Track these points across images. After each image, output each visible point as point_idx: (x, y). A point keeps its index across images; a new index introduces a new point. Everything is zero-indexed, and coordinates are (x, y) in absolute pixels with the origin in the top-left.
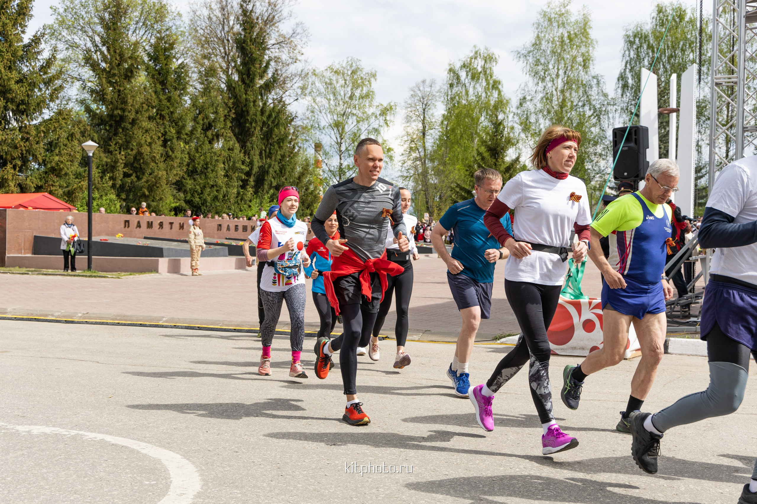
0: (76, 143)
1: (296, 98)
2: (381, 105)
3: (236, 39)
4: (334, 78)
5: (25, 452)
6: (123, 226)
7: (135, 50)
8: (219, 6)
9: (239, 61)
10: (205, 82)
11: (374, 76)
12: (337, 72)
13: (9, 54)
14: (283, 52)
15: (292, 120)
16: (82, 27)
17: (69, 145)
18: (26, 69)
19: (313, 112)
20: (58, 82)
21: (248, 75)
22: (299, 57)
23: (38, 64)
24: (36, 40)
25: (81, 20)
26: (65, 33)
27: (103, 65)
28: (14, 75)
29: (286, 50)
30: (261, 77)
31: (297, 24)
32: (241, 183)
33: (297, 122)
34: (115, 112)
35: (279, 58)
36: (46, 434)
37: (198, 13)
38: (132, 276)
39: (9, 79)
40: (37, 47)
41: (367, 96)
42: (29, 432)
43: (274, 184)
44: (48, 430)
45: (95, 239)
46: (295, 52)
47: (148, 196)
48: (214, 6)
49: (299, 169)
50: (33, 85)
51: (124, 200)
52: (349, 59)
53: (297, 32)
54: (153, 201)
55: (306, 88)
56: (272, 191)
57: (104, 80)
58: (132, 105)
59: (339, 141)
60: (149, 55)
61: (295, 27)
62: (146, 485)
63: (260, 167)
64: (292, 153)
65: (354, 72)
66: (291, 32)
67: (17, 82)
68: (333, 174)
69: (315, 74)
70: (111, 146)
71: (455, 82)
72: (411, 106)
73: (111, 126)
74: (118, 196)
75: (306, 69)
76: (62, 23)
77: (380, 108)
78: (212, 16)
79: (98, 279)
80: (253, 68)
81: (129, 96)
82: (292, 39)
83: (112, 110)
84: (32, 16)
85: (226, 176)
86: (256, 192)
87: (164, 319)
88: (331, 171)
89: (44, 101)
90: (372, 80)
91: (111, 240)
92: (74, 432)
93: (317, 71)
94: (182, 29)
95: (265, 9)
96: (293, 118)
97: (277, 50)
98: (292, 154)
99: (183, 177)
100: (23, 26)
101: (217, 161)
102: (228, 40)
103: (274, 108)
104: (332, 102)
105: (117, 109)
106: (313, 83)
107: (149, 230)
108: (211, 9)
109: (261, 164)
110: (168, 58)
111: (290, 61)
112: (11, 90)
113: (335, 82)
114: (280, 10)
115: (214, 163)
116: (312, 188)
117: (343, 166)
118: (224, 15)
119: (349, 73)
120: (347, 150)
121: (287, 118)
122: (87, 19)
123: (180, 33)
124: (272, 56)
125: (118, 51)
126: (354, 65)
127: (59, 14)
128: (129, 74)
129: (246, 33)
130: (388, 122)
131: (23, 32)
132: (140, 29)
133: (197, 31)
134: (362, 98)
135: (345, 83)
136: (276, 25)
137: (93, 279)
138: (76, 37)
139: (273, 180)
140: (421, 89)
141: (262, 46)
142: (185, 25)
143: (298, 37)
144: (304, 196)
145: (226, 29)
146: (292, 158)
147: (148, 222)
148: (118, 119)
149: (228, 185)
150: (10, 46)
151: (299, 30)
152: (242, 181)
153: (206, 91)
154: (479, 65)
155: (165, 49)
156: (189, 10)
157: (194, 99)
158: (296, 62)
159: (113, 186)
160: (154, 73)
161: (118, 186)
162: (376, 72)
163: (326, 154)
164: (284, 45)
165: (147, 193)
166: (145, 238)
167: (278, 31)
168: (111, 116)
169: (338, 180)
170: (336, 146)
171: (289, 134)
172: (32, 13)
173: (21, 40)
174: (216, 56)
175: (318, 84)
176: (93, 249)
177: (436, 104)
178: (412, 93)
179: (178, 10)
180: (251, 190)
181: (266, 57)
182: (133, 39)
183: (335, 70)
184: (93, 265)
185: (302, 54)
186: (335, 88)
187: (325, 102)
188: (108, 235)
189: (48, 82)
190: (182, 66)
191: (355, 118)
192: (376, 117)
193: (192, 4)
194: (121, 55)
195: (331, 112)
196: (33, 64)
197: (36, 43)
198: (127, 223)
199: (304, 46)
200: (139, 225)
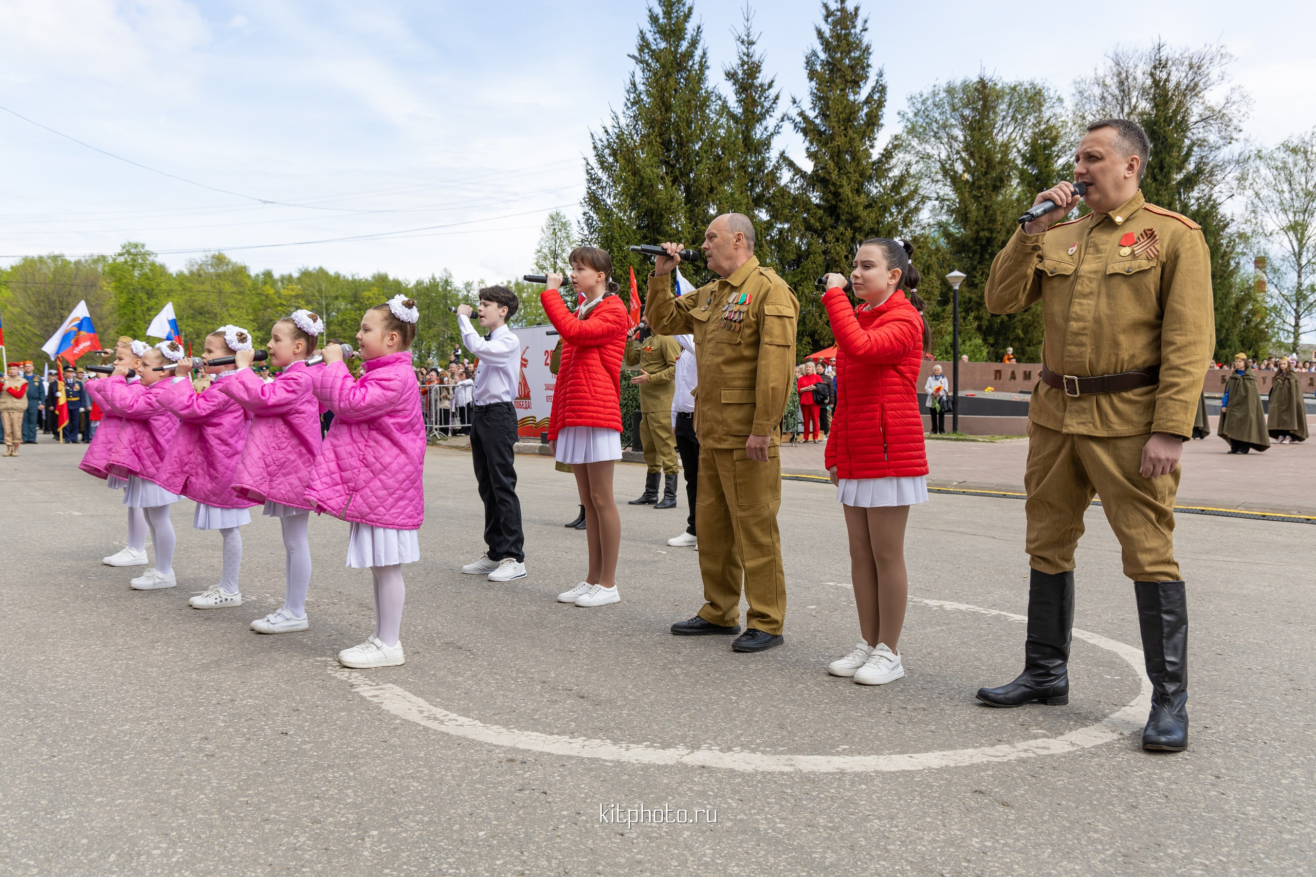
0: (933, 276)
1: (1230, 194)
3: (1143, 121)
4: (1290, 160)
5: (944, 627)
6: (993, 377)
7: (1005, 154)
8: (1115, 79)
12: (1295, 151)
13: (857, 175)
14: (1211, 131)
15: (1226, 226)
16: (936, 133)
17: (926, 280)
18: (875, 191)
19: (1254, 212)
20: (912, 204)
21: (1162, 168)
22: (1235, 136)
23: (889, 183)
24: (887, 155)
25: (934, 124)
26: (915, 142)
27: (967, 176)
28: (863, 199)
29: (1214, 128)
30: (1180, 168)
31: (1233, 89)
33: (1232, 229)
34: (982, 234)
35: (1205, 140)
36: (961, 611)
37: (1086, 95)
38: (1008, 440)
39: (857, 205)
40: (887, 162)
42: (941, 606)
44: (963, 607)
45: (961, 394)
46: (1229, 129)
47: (1023, 339)
48: (1108, 81)
50: (885, 209)
51: (992, 345)
53: (1233, 100)
54: (1028, 345)
55: (1245, 180)
57: (967, 195)
58: (1002, 224)
59: (1297, 250)
60: (1023, 156)
61: (1229, 94)
62: (1107, 679)
64: (1225, 272)
66: (1223, 102)
67: (866, 207)
68: (1286, 299)
69: (1260, 158)
70: (975, 277)
73: (975, 252)
74: (984, 340)
75: (1246, 152)
76: (912, 131)
78: (1106, 95)
79: (966, 443)
80: (1168, 158)
81: (998, 212)
82: (1224, 111)
83: (977, 232)
84: (882, 125)
88: (1282, 295)
89: (896, 228)
91: (979, 394)
92: (995, 612)
93: (1264, 152)
94: (1063, 119)
95: (1184, 75)
96: (1228, 224)
97: (1201, 130)
100: (872, 139)
103: (1198, 210)
104: (1286, 196)
105: (983, 230)
106: (1256, 171)
107: (1026, 382)
108: (1105, 85)
110: (1048, 158)
111: (1221, 142)
112: (858, 217)
113: (1291, 165)
114: (1206, 73)
116: (1256, 320)
117: (1304, 287)
118: (1123, 91)
120: (1310, 263)
121: (1217, 224)
122: (941, 122)
123: (1060, 124)
124: (1194, 138)
125: (984, 156)
127: (908, 120)
128: (998, 184)
129: (1158, 110)
131: (872, 147)
132: (1008, 125)
133: (1084, 118)
135: (1308, 165)
136: (1200, 95)
137: (960, 443)
138: (927, 146)
141: (1183, 127)
142: (1068, 113)
143: (1234, 107)
144: (1244, 331)
145: (1126, 110)
146: (1225, 279)
147: (1025, 372)
148: (984, 242)
150: (858, 165)
151: (1236, 97)
155: (1046, 147)
156: (1073, 91)
158: (1230, 143)
159: (979, 328)
160: (1030, 179)
161: (984, 327)
163: (1275, 271)
164: (1212, 122)
165: (1022, 335)
166: (1021, 392)
167: (1203, 103)
168: (976, 240)
169: (1295, 307)
170: (1292, 259)
171: (1223, 244)
172: (882, 122)
173: (869, 156)
175: (1264, 171)
176: (960, 406)
179: (1058, 93)
181: (1187, 142)
182: (1000, 139)
183: (1291, 147)
184: (959, 427)
185: (1240, 131)
186: (1291, 174)
187: (1274, 196)
188: (975, 388)
189: (901, 203)
193: (1079, 83)
194: (989, 161)
195: (1285, 210)
196: (883, 184)
197: (886, 158)
198: (998, 373)
199: (1243, 119)
200: (1013, 376)
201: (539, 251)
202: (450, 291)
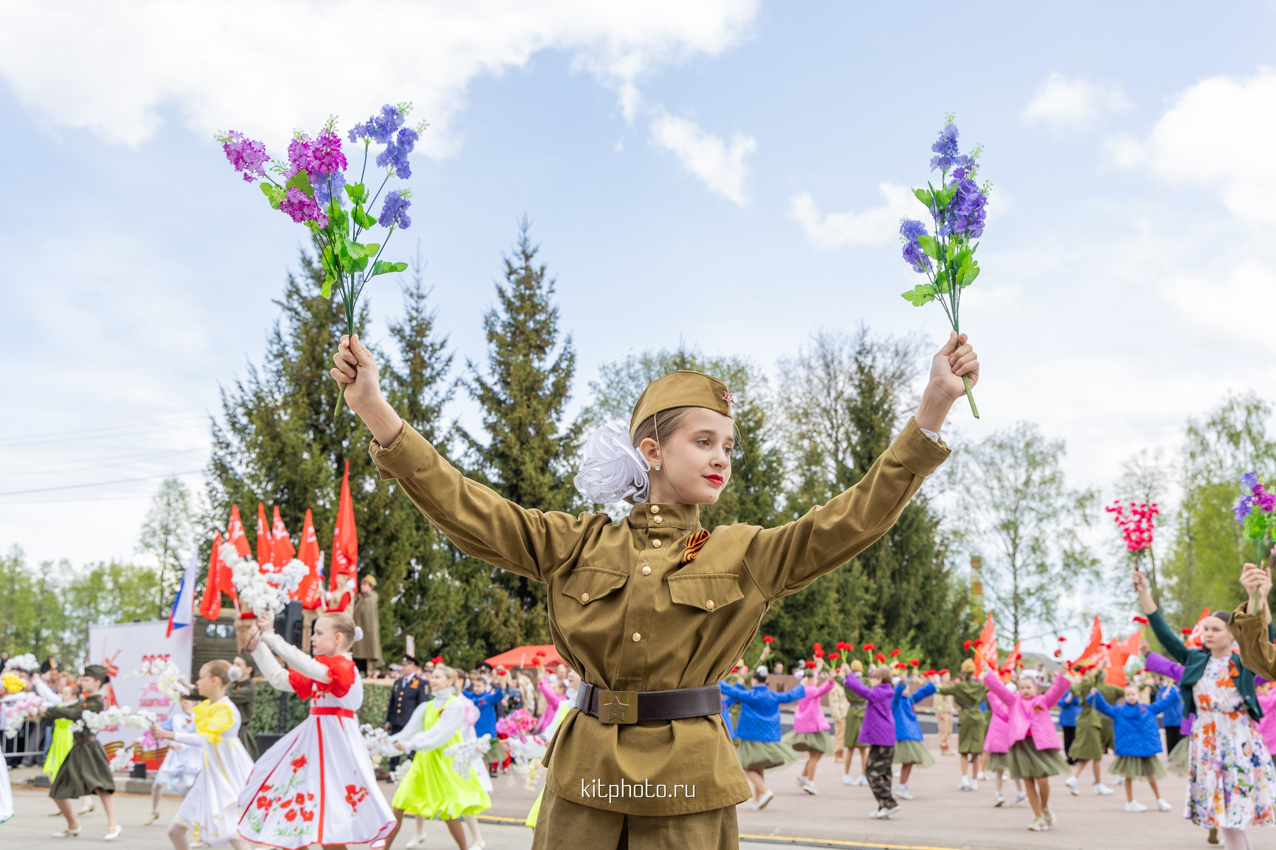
1: (941, 489)
2: (1076, 492)
3: (849, 407)
4: (997, 456)
8: (821, 362)
9: (855, 439)
10: (808, 474)
11: (1061, 447)
12: (1001, 446)
13: (542, 451)
15: (938, 523)
18: (561, 470)
19: (966, 508)
21: (870, 458)
24: (577, 430)
26: (607, 416)
28: (547, 479)
32: (864, 621)
37: (791, 376)
39: (541, 485)
40: (576, 438)
41: (1052, 480)
43: (916, 621)
48: (814, 363)
49: (951, 598)
52: (1021, 425)
56: (912, 633)
59: (1011, 550)
63: (892, 596)
64: (940, 572)
65: (1028, 445)
67: (551, 488)
68: (1004, 603)
69: (968, 452)
71: (1199, 449)
72: (1126, 492)
76: (604, 403)
77: (1074, 497)
78: (811, 377)
80: (876, 448)
84: (570, 397)
85: (842, 611)
86: (888, 635)
87: (776, 831)
88: (999, 598)
90: (1060, 455)
93: (971, 446)
94: (768, 399)
95: (889, 361)
96: (940, 520)
98: (941, 576)
99: (779, 616)
100: (559, 412)
101: (828, 588)
102: (836, 411)
104: (997, 492)
106: (966, 465)
108: (810, 367)
109: (893, 591)
110: (753, 442)
113: (999, 461)
114: (912, 361)
115: (823, 592)
116: (974, 626)
117: (1020, 590)
118: (829, 374)
119: (1022, 445)
120: (1025, 565)
121: (930, 521)
123: (765, 405)
126: (1029, 433)
127: (600, 391)
129: (863, 397)
130: (1089, 519)
131: (558, 420)
133: (790, 400)
134: (1045, 483)
135: (1016, 461)
136: (907, 384)
139: (913, 615)
140: (1141, 463)
142: (773, 394)
144: (962, 638)
145: (833, 394)
146: (940, 580)
149: (845, 625)
150: (543, 439)
152: (866, 617)
153: (809, 485)
154: (1238, 419)
155: (750, 430)
156: (778, 371)
157: (791, 498)
162: (1064, 441)
163: (991, 572)
169: (1013, 612)
170: (1007, 560)
171: (935, 543)
172: (569, 393)
173: (555, 430)
174: (820, 433)
175: (973, 466)
177: (1169, 485)
178: (1125, 470)
179: (762, 372)
180: (879, 632)
183: (998, 442)
186: (1000, 471)
187: (985, 492)
190: (774, 452)
191: (1033, 514)
192: (1068, 511)
193: (783, 363)
195: (997, 507)
197: (575, 433)
201: (147, 525)
202: (19, 574)
